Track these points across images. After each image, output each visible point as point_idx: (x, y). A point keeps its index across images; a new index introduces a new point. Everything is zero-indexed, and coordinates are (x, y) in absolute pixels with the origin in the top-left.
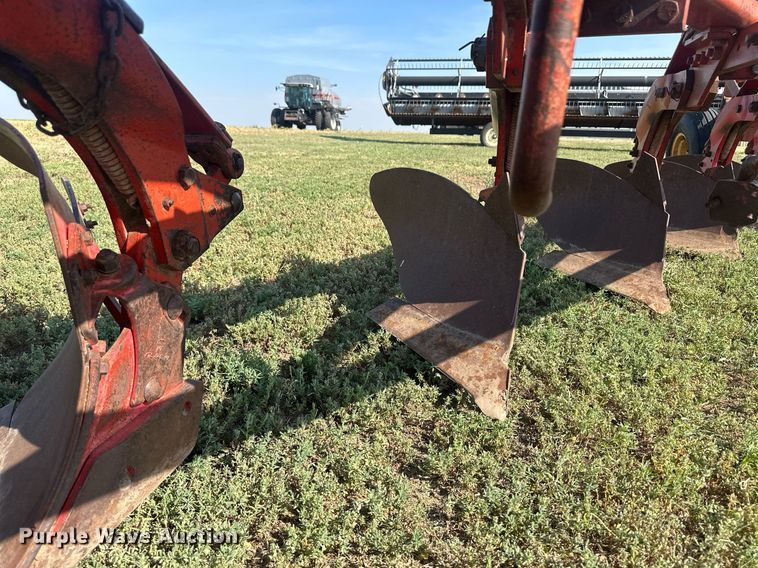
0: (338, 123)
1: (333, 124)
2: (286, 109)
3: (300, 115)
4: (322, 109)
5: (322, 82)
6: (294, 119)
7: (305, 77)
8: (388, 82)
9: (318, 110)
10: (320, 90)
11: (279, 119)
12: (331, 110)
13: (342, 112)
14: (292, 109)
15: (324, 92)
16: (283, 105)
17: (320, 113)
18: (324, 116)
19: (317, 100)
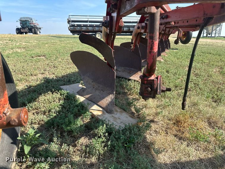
0: (40, 32)
1: (38, 33)
2: (21, 28)
3: (27, 30)
4: (34, 28)
5: (33, 20)
6: (25, 31)
7: (27, 18)
8: (69, 22)
9: (33, 28)
10: (33, 22)
11: (19, 31)
12: (37, 28)
13: (40, 29)
14: (23, 28)
15: (34, 22)
16: (20, 27)
17: (33, 29)
18: (35, 30)
19: (32, 25)
